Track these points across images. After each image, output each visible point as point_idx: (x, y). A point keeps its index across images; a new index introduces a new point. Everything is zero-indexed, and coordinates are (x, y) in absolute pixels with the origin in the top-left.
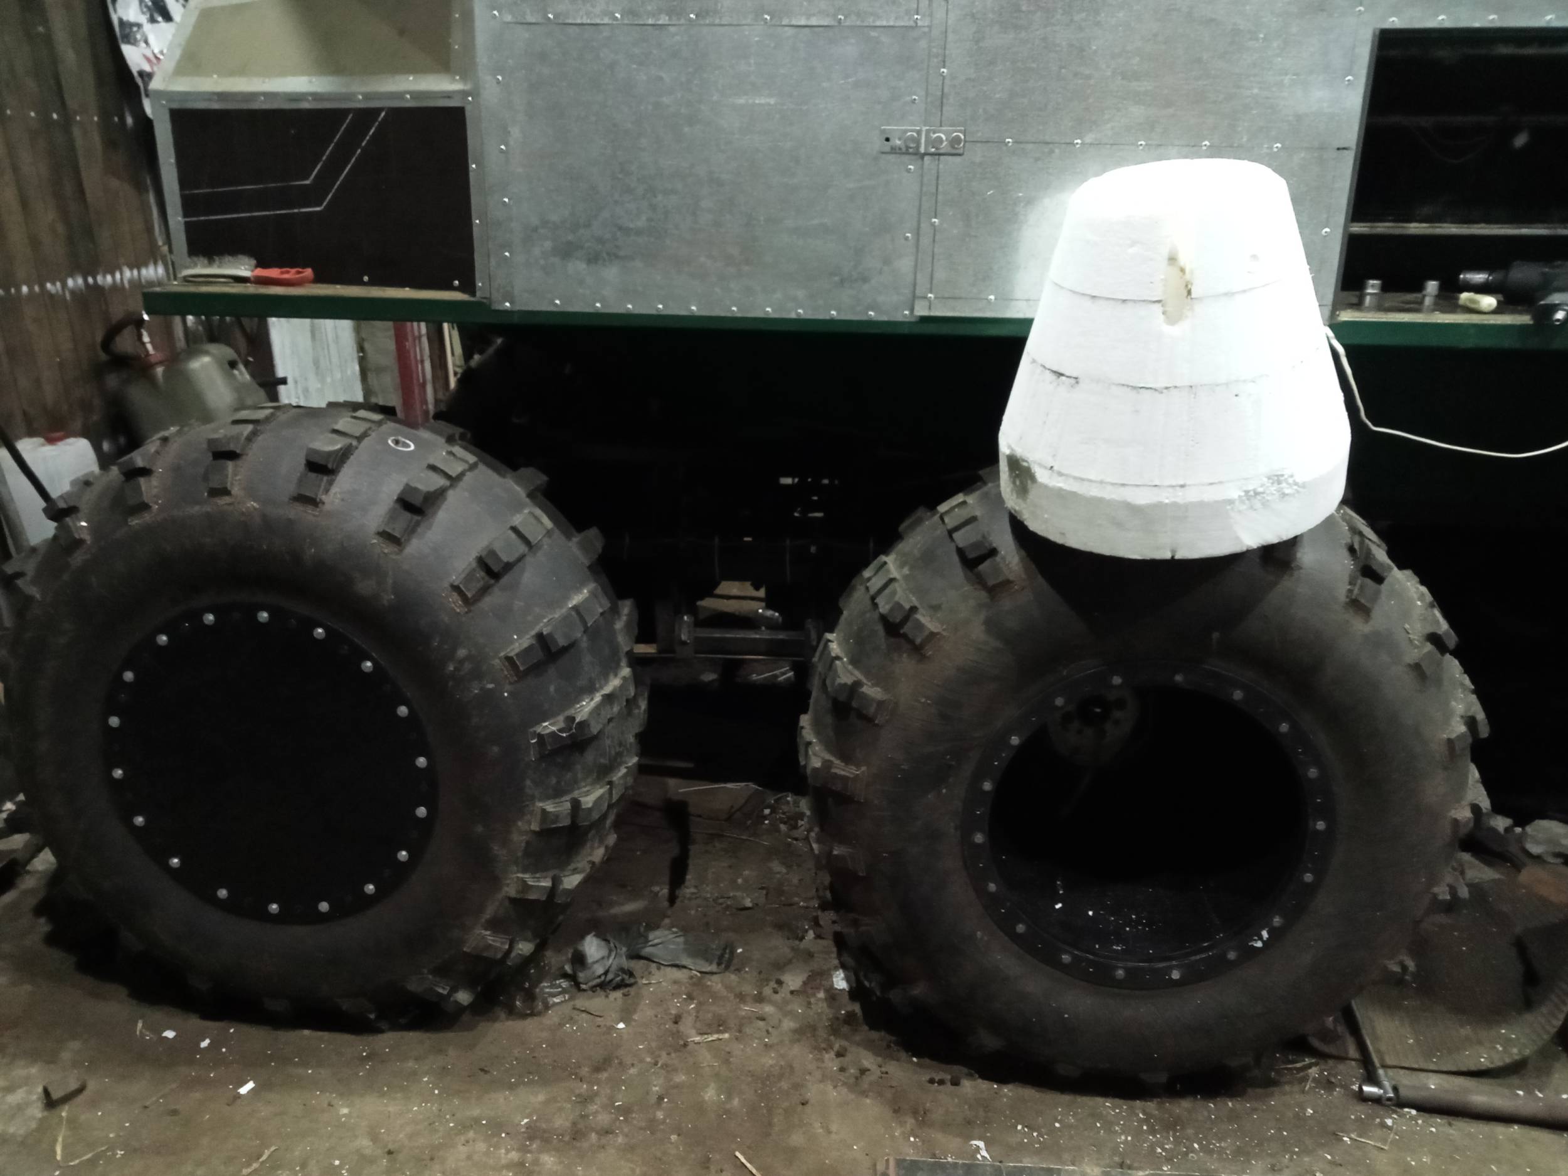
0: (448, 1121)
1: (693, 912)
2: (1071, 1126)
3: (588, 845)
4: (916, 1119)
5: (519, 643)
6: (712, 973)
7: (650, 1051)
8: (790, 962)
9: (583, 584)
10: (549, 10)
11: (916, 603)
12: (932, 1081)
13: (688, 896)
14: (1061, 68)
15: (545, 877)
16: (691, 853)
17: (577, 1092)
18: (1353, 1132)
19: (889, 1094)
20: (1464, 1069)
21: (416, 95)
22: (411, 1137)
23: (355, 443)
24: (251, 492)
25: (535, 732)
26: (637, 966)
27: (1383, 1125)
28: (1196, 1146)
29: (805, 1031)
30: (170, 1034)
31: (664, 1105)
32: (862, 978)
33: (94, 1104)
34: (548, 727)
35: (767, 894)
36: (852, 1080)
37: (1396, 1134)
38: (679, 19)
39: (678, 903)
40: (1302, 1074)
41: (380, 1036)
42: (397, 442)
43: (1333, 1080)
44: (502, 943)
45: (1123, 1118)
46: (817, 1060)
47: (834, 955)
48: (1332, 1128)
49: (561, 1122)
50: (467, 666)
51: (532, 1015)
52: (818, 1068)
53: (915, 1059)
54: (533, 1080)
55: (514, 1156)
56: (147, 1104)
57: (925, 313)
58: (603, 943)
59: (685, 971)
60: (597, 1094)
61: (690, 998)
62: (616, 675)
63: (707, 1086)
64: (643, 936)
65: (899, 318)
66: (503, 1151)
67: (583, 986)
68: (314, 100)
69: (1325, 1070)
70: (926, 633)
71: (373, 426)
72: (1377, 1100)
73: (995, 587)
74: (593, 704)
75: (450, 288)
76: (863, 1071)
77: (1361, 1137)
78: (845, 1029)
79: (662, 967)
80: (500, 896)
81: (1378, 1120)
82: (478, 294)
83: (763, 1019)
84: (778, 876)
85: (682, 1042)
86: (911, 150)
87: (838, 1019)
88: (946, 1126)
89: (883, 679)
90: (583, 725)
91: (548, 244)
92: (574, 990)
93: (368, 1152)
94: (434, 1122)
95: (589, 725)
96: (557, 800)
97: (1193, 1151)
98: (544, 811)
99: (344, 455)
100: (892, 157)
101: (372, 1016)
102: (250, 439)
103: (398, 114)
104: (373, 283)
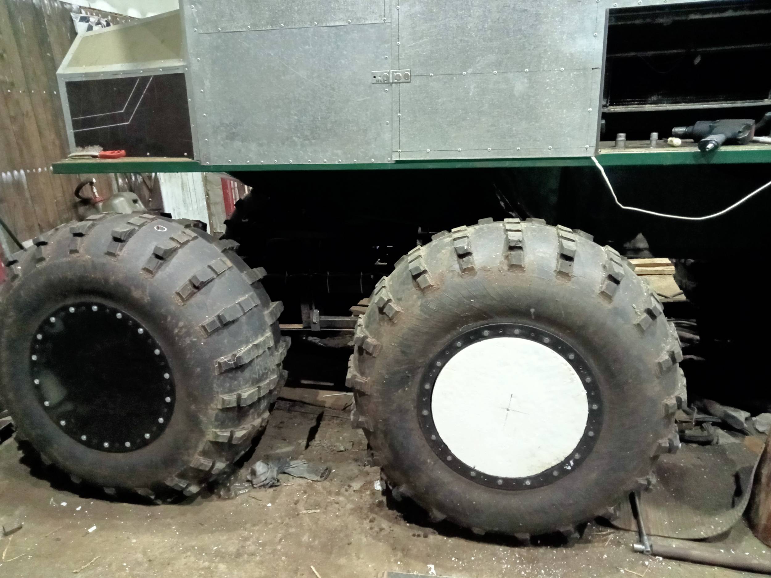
0: (180, 547)
1: (315, 452)
2: (480, 559)
3: (250, 417)
4: (403, 553)
5: (208, 319)
6: (317, 481)
7: (281, 517)
8: (357, 476)
9: (246, 292)
10: (219, 26)
11: (391, 297)
12: (414, 535)
13: (315, 445)
14: (454, 38)
15: (226, 431)
16: (321, 425)
17: (243, 535)
18: (626, 567)
19: (392, 541)
20: (692, 537)
21: (164, 69)
22: (161, 554)
23: (137, 228)
24: (87, 251)
25: (217, 361)
26: (281, 476)
27: (643, 565)
28: (543, 571)
29: (357, 510)
30: (64, 504)
31: (282, 543)
32: (389, 485)
33: (24, 535)
34: (223, 359)
35: (353, 444)
36: (375, 534)
37: (649, 569)
38: (276, 27)
39: (309, 448)
40: (605, 537)
41: (157, 507)
42: (158, 228)
43: (620, 541)
44: (209, 463)
45: (508, 556)
46: (360, 523)
47: (379, 474)
48: (615, 565)
49: (232, 549)
50: (184, 330)
51: (229, 499)
52: (360, 527)
53: (408, 524)
54: (223, 529)
55: (207, 564)
56: (47, 535)
57: (398, 159)
58: (266, 465)
59: (305, 480)
60: (252, 536)
61: (305, 492)
62: (262, 335)
63: (304, 534)
64: (288, 463)
65: (386, 162)
66: (202, 562)
67: (255, 486)
68: (123, 74)
69: (617, 536)
70: (394, 312)
71: (149, 221)
72: (642, 552)
73: (425, 288)
74: (246, 349)
75: (183, 156)
76: (381, 529)
77: (630, 570)
78: (377, 509)
79: (295, 478)
80: (205, 440)
81: (641, 562)
82: (195, 158)
83: (337, 503)
84: (360, 436)
85: (296, 513)
86: (386, 82)
87: (374, 504)
88: (416, 557)
89: (377, 335)
90: (239, 358)
91: (224, 135)
92: (251, 488)
93: (140, 560)
94: (173, 547)
95: (242, 359)
96: (230, 394)
97: (541, 574)
98: (223, 399)
99: (131, 234)
100: (377, 85)
101: (153, 497)
102: (90, 228)
103: (157, 78)
104: (151, 156)
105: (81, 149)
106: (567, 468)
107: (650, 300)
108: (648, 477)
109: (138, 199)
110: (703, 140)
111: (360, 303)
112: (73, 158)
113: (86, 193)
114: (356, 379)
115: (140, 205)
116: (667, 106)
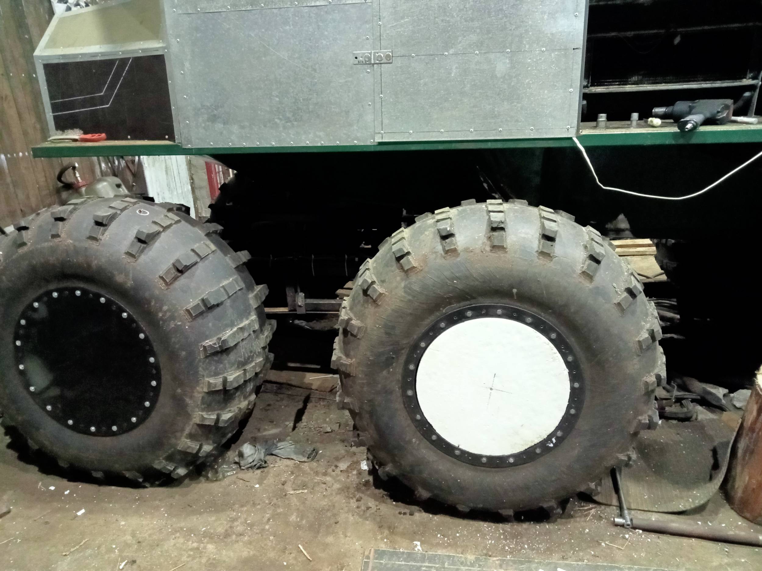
0: (169, 529)
1: (302, 434)
2: (465, 535)
3: (237, 399)
4: (390, 531)
5: (193, 302)
6: (305, 462)
7: (269, 498)
8: (344, 457)
9: (231, 276)
10: (199, 6)
11: (375, 279)
12: (400, 513)
13: (302, 426)
14: (435, 18)
15: (213, 414)
16: (308, 407)
17: (231, 516)
18: (607, 541)
19: (378, 519)
20: (670, 510)
21: (143, 50)
22: (150, 535)
23: (119, 212)
24: (70, 236)
25: (202, 345)
26: (268, 458)
27: (624, 538)
28: (526, 546)
29: (345, 489)
30: (52, 488)
31: (270, 523)
32: (375, 464)
33: (13, 519)
34: (208, 343)
35: (340, 426)
36: (362, 513)
37: (629, 542)
38: (256, 7)
39: (296, 429)
40: (586, 512)
41: (146, 490)
42: (140, 212)
43: (602, 515)
44: (196, 446)
45: (492, 532)
46: (347, 503)
47: (366, 454)
48: (596, 539)
49: (220, 530)
50: (168, 314)
51: (216, 480)
52: (347, 506)
53: (394, 503)
54: (211, 511)
55: (195, 545)
56: (35, 519)
57: (380, 141)
58: (253, 447)
59: (292, 461)
60: (240, 517)
61: (292, 473)
62: (247, 319)
63: (292, 514)
64: (276, 445)
65: (369, 144)
66: (191, 542)
67: (243, 468)
68: (102, 56)
69: (599, 510)
70: (378, 293)
71: (131, 205)
72: (622, 526)
73: (408, 270)
74: (231, 332)
75: (165, 139)
76: (368, 508)
77: (611, 543)
78: (363, 488)
79: (282, 459)
80: (191, 423)
81: (621, 535)
82: (176, 141)
83: (325, 484)
84: (346, 417)
85: (284, 494)
86: (367, 62)
87: (360, 484)
88: (403, 535)
89: (361, 316)
90: (224, 341)
91: (206, 116)
92: (239, 469)
93: (129, 542)
94: (162, 529)
95: (228, 342)
96: (216, 377)
97: (525, 549)
98: (209, 382)
99: (113, 218)
100: (359, 66)
101: (141, 480)
102: (71, 212)
103: (137, 60)
104: (132, 139)
105: (61, 132)
106: (550, 445)
107: (631, 279)
108: (629, 453)
109: (122, 184)
110: (682, 120)
111: (346, 286)
112: (52, 141)
113: (68, 177)
114: (341, 361)
115: (123, 190)
116: (647, 87)
